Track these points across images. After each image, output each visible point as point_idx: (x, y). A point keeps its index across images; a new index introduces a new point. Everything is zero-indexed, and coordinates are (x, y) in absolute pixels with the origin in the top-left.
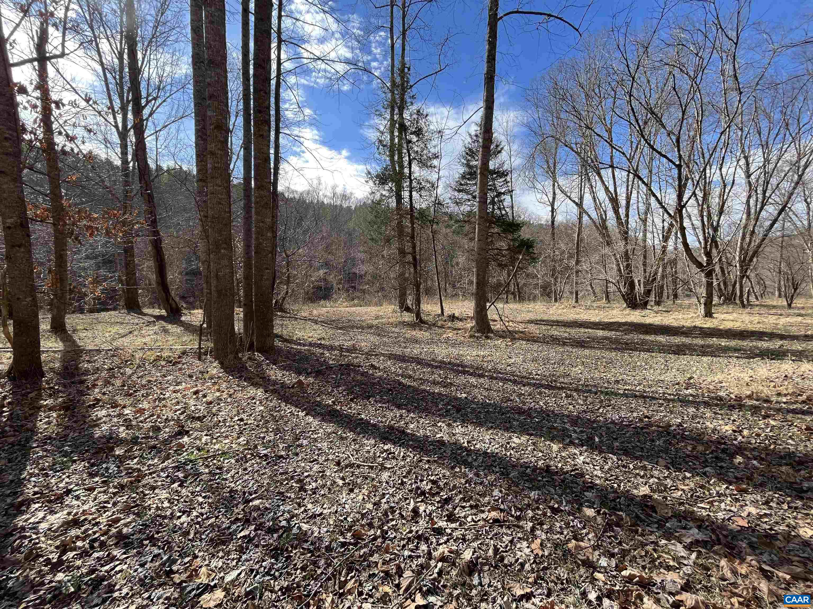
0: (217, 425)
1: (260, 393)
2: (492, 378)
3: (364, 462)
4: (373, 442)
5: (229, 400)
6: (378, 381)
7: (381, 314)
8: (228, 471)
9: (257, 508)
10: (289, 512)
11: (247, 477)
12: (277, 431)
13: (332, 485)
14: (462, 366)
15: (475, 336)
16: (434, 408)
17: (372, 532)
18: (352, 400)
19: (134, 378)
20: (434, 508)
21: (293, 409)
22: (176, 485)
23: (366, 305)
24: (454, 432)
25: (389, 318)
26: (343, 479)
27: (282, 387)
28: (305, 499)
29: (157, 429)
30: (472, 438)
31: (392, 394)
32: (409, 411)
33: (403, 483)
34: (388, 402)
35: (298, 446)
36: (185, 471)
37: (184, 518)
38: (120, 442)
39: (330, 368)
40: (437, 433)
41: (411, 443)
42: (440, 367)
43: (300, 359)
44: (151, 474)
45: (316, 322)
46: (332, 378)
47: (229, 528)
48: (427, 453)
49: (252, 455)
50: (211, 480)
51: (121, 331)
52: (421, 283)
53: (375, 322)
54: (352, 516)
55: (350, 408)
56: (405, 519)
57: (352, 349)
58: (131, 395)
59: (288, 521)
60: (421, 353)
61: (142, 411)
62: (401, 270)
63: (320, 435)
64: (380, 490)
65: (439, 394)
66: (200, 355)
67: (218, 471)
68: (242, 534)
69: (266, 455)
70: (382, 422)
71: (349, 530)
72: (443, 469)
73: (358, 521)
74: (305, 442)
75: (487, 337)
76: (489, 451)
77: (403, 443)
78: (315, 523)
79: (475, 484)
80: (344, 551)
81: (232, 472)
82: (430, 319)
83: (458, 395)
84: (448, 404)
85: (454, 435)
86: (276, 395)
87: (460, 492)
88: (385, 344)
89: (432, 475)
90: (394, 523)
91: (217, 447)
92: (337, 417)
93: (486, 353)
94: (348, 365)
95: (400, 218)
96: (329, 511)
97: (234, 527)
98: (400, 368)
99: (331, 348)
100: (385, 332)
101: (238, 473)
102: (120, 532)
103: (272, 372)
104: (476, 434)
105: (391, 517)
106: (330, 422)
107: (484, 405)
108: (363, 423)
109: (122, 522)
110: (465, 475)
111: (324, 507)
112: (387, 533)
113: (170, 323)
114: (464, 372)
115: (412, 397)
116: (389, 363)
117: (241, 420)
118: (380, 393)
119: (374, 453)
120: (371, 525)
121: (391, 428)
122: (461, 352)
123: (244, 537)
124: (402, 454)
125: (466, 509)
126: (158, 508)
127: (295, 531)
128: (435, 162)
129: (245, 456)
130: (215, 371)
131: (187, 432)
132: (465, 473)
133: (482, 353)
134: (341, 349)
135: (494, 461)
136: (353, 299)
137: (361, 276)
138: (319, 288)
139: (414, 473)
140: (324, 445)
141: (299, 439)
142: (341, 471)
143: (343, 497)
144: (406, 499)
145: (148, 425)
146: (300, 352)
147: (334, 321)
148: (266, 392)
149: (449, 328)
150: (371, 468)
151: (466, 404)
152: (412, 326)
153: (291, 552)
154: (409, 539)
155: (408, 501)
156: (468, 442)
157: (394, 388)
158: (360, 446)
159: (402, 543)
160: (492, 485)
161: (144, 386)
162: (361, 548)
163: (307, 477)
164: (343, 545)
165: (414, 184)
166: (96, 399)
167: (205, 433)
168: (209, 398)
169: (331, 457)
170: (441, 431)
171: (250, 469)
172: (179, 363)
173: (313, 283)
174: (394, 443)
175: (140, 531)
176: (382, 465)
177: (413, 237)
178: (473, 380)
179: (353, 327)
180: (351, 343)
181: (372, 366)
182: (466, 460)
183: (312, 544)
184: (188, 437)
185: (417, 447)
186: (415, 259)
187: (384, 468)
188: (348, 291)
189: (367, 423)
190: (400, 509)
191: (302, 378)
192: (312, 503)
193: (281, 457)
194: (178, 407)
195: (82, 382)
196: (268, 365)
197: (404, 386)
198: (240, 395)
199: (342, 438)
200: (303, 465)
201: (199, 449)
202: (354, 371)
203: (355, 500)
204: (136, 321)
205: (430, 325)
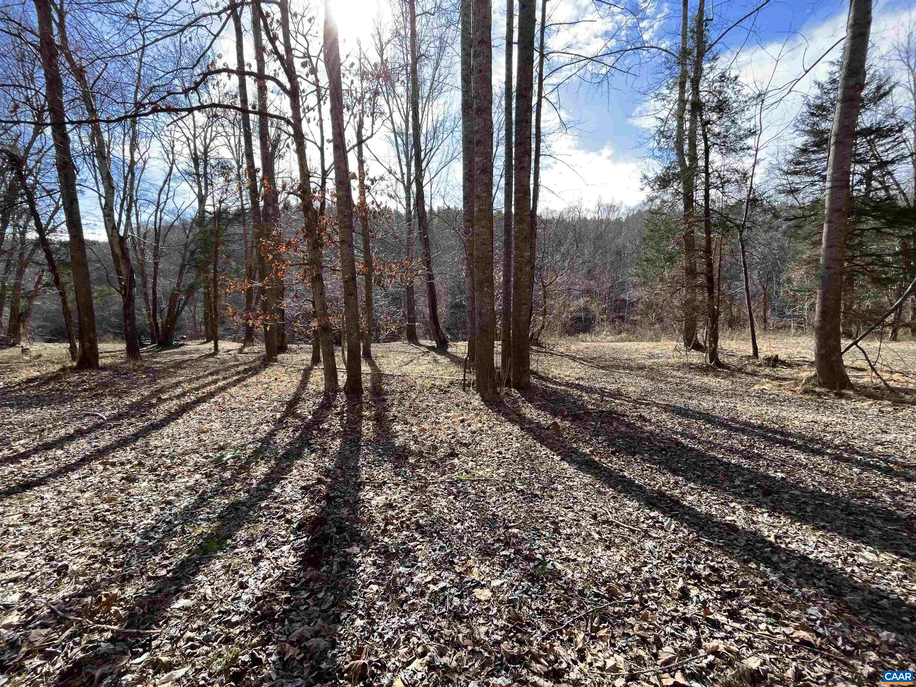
0: (480, 453)
1: (516, 429)
2: (838, 458)
3: (624, 523)
4: (637, 504)
5: (489, 432)
6: (648, 437)
7: (656, 351)
8: (491, 497)
9: (515, 536)
10: (544, 548)
11: (506, 506)
12: (532, 470)
13: (586, 536)
14: (782, 434)
15: (814, 392)
16: (727, 483)
17: (629, 595)
18: (613, 453)
19: (417, 401)
20: (711, 597)
21: (548, 451)
22: (451, 497)
23: (637, 339)
24: (755, 519)
25: (669, 358)
26: (599, 533)
27: (537, 427)
28: (558, 541)
29: (435, 448)
30: (785, 533)
31: (665, 455)
32: (688, 480)
33: (670, 558)
34: (660, 463)
35: (553, 489)
36: (457, 488)
37: (459, 526)
38: (412, 453)
39: (588, 413)
40: (726, 514)
41: (687, 517)
42: (743, 431)
43: (556, 400)
44: (433, 483)
45: (574, 359)
46: (591, 425)
47: (493, 544)
48: (710, 534)
49: (511, 488)
50: (477, 501)
51: (405, 360)
52: (719, 313)
53: (649, 362)
54: (607, 572)
55: (611, 462)
56: (669, 595)
57: (617, 394)
58: (416, 416)
59: (544, 555)
60: (714, 408)
61: (424, 430)
62: (688, 297)
63: (575, 483)
64: (642, 557)
65: (738, 466)
66: (465, 386)
67: (482, 494)
68: (504, 553)
69: (522, 491)
70: (649, 485)
71: (604, 583)
72: (731, 559)
73: (614, 579)
74: (560, 487)
75: (840, 396)
76: (811, 557)
77: (677, 515)
78: (569, 566)
79: (778, 589)
80: (598, 601)
81: (494, 499)
82: (733, 361)
83: (771, 473)
84: (751, 481)
85: (754, 522)
86: (532, 434)
87: (753, 593)
88: (660, 391)
89: (712, 561)
90: (656, 595)
91: (481, 473)
92: (595, 468)
93: (834, 419)
94: (610, 412)
95: (690, 227)
96: (583, 560)
97: (497, 545)
98: (680, 424)
99: (590, 390)
100: (662, 375)
101: (498, 500)
102: (417, 521)
103: (528, 410)
104: (792, 531)
105: (652, 587)
106: (588, 472)
107: (815, 495)
108: (625, 481)
109: (418, 515)
110: (763, 575)
111: (579, 554)
112: (647, 602)
113: (439, 354)
114: (785, 443)
115: (694, 463)
116: (664, 416)
117: (500, 453)
118: (649, 450)
119: (637, 517)
120: (628, 588)
121: (661, 494)
122: (784, 414)
123: (505, 556)
124: (673, 527)
125: (759, 614)
126: (440, 512)
127: (549, 566)
128: (750, 142)
129: (504, 487)
130: (476, 403)
131: (457, 455)
132: (764, 572)
133: (825, 419)
134: (602, 392)
135: (819, 572)
136: (620, 333)
137: (632, 304)
138: (579, 319)
139: (687, 551)
140: (580, 495)
141: (554, 483)
142: (598, 524)
143: (599, 551)
144: (673, 576)
145: (429, 443)
146: (555, 392)
147: (594, 358)
148: (522, 429)
149: (766, 376)
150: (633, 531)
151: (783, 487)
152: (703, 370)
153: (546, 582)
154: (674, 617)
155: (675, 579)
156: (776, 537)
157: (669, 447)
158: (620, 506)
159: (664, 618)
160: (808, 600)
161: (424, 409)
162: (615, 605)
163: (562, 521)
164: (596, 595)
165: (712, 180)
166: (394, 416)
167: (470, 459)
168: (473, 428)
169: (587, 508)
170: (734, 513)
171: (508, 500)
172: (448, 392)
173: (571, 313)
174: (664, 512)
175: (430, 525)
176: (646, 531)
177: (708, 251)
178: (802, 457)
179: (618, 367)
180: (614, 387)
181: (642, 418)
182: (770, 559)
183: (565, 583)
184: (459, 459)
185: (695, 524)
186: (710, 279)
187: (647, 535)
188: (613, 321)
189: (631, 482)
190: (665, 583)
191: (558, 421)
192: (567, 547)
193: (537, 496)
194: (450, 432)
195: (385, 400)
196: (523, 402)
197: (684, 447)
198: (498, 429)
199: (599, 492)
200: (558, 508)
201: (467, 472)
202: (617, 420)
203: (611, 558)
204: (415, 351)
205: (734, 370)
